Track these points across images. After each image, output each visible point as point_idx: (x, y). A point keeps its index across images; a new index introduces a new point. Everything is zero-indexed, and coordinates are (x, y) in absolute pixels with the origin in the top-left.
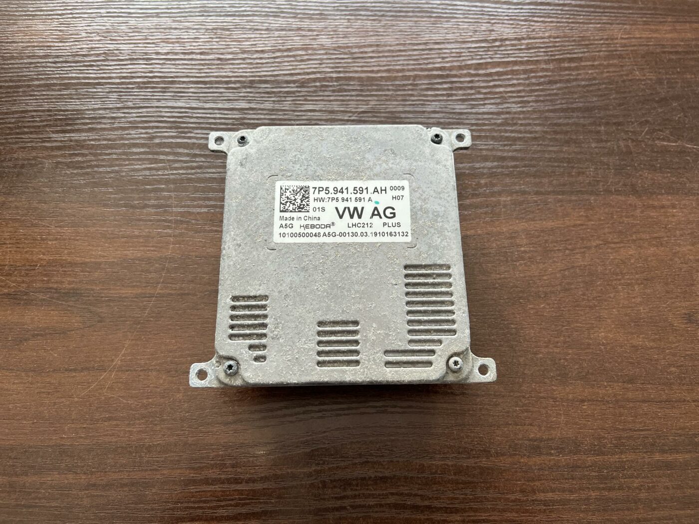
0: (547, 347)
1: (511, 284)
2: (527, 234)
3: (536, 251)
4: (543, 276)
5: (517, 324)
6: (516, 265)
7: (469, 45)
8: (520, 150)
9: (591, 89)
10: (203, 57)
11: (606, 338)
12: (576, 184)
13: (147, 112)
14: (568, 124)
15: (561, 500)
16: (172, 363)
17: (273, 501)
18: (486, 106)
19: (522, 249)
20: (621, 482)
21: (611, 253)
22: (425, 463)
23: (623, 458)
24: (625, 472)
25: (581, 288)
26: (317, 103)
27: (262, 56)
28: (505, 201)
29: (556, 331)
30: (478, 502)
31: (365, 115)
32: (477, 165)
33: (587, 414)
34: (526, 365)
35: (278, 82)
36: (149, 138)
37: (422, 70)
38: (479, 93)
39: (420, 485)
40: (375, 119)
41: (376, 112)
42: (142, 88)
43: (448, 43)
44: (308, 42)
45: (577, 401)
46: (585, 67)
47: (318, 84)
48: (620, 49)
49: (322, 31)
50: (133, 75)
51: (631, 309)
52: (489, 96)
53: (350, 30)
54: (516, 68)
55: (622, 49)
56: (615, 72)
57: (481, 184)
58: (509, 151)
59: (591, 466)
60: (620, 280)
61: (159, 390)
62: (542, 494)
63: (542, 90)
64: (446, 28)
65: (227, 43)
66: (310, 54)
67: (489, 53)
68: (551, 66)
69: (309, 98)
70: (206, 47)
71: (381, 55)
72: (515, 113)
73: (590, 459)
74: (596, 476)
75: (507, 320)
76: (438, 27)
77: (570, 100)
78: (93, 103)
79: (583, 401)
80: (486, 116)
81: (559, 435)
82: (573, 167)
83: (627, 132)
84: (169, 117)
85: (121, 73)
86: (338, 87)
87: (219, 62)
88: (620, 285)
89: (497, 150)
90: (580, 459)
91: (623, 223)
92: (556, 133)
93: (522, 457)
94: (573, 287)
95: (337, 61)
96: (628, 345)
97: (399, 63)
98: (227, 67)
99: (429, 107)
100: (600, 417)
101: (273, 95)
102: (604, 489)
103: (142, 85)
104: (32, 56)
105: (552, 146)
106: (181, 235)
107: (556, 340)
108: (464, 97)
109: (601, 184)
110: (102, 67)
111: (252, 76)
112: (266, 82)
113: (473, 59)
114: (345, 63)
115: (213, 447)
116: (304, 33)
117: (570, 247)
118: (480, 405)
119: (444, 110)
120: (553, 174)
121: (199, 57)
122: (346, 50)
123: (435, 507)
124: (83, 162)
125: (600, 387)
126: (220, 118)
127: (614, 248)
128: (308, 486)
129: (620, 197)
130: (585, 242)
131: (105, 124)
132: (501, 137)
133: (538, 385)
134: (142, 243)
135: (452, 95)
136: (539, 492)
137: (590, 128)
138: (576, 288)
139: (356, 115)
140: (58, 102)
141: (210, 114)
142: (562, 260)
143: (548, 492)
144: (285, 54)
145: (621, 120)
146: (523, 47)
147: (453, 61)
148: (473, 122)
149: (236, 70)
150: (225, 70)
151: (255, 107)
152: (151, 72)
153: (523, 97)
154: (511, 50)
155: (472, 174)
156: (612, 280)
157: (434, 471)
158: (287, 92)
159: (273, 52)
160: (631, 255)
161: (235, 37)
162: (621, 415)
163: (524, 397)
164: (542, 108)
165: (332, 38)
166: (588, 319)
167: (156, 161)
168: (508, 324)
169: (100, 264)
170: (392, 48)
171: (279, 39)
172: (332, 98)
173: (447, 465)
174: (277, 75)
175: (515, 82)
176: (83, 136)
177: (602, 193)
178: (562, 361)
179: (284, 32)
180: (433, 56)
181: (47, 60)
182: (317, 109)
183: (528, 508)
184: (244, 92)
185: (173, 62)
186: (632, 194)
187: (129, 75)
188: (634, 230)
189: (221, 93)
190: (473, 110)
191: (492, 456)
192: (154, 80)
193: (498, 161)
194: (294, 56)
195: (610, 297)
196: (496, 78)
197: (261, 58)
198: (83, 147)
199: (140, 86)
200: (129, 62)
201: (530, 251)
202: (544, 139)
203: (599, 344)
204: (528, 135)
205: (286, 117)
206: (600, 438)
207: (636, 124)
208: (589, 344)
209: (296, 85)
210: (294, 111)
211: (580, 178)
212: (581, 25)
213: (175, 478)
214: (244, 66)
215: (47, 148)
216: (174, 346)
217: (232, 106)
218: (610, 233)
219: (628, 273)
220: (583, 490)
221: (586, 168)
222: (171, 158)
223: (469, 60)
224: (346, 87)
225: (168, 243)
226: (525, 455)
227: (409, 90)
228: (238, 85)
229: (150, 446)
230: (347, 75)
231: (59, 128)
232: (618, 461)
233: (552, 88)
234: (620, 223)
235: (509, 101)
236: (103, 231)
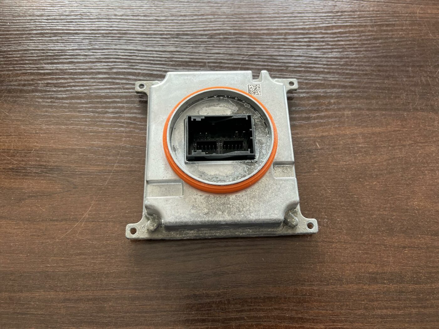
0: (379, 210)
1: (354, 169)
2: (363, 136)
3: (369, 147)
4: (374, 163)
5: (358, 195)
6: (356, 156)
7: (321, 15)
8: (356, 82)
9: (402, 44)
10: (145, 18)
11: (418, 205)
12: (394, 104)
13: (108, 52)
14: (387, 66)
15: (392, 315)
16: (123, 217)
17: (193, 313)
18: (333, 53)
19: (360, 145)
20: (432, 302)
21: (420, 149)
22: (298, 288)
23: (433, 286)
24: (435, 296)
25: (400, 172)
26: (221, 48)
27: (184, 18)
28: (347, 114)
29: (385, 200)
30: (335, 316)
31: (253, 57)
32: (328, 91)
33: (408, 256)
34: (365, 222)
35: (195, 35)
36: (109, 68)
37: (290, 29)
38: (328, 45)
39: (295, 303)
40: (259, 59)
41: (261, 55)
42: (105, 37)
43: (307, 13)
44: (215, 10)
45: (401, 247)
46: (397, 30)
47: (221, 37)
48: (418, 19)
49: (224, 4)
50: (99, 28)
51: (434, 186)
52: (335, 47)
53: (242, 3)
54: (351, 29)
55: (420, 20)
56: (417, 34)
57: (331, 102)
58: (349, 82)
59: (412, 292)
60: (426, 167)
61: (114, 235)
62: (379, 311)
63: (369, 44)
64: (306, 4)
65: (162, 10)
66: (216, 18)
67: (334, 20)
68: (375, 29)
69: (215, 45)
70: (147, 12)
71: (262, 19)
72: (352, 58)
73: (411, 287)
74: (415, 298)
75: (352, 192)
76: (300, 3)
77: (388, 50)
78: (72, 45)
79: (404, 247)
80: (333, 60)
81: (389, 270)
82: (392, 94)
83: (426, 72)
84: (123, 56)
85: (91, 27)
86: (235, 39)
87: (156, 21)
88: (426, 171)
89: (341, 81)
90: (404, 287)
91: (426, 130)
92: (379, 71)
93: (364, 285)
94: (394, 171)
95: (234, 23)
96: (433, 210)
97: (275, 25)
98: (162, 24)
99: (296, 53)
100: (417, 258)
101: (192, 43)
102: (421, 307)
103: (105, 35)
104: (32, 15)
105: (378, 79)
106: (130, 132)
107: (385, 206)
108: (318, 47)
109: (411, 104)
110: (78, 23)
111: (178, 31)
112: (187, 35)
113: (323, 23)
114: (240, 24)
115: (152, 275)
116: (212, 5)
117: (392, 145)
118: (335, 249)
119: (305, 55)
120: (378, 97)
121: (143, 18)
122: (240, 16)
123: (306, 319)
124: (65, 83)
125: (416, 238)
126: (157, 57)
127: (421, 146)
128: (217, 303)
129: (423, 113)
130: (402, 142)
131: (80, 59)
132: (344, 73)
133: (373, 236)
134: (104, 136)
135: (310, 46)
136: (377, 310)
137: (402, 68)
138: (397, 172)
139: (247, 56)
140: (49, 44)
141: (150, 54)
142: (387, 153)
143: (383, 309)
144: (200, 17)
145: (422, 64)
146: (356, 17)
147: (310, 25)
148: (325, 63)
149: (167, 27)
150: (160, 27)
151: (180, 50)
152: (111, 27)
153: (357, 48)
154: (348, 18)
155: (325, 96)
156: (421, 167)
157: (304, 293)
158: (201, 42)
159: (192, 16)
160: (433, 151)
161: (166, 6)
162: (430, 257)
163: (364, 244)
164: (370, 55)
165: (231, 8)
166: (406, 192)
167: (114, 83)
168: (352, 195)
169: (75, 149)
170: (270, 16)
171: (195, 8)
172: (231, 46)
173: (314, 290)
174: (195, 31)
175: (351, 38)
176: (66, 66)
177: (412, 110)
178: (389, 220)
179: (199, 4)
180: (297, 21)
181: (42, 18)
182: (221, 52)
183: (370, 320)
184: (173, 41)
185: (126, 21)
186: (431, 111)
187: (97, 28)
188: (434, 134)
189: (158, 41)
190: (324, 55)
191: (344, 284)
192: (113, 32)
193: (342, 88)
194: (206, 19)
195: (420, 178)
196: (339, 35)
197: (184, 20)
198: (65, 74)
199: (104, 36)
200: (97, 20)
201: (365, 147)
202: (371, 75)
203: (414, 209)
204: (361, 72)
205: (200, 57)
206: (417, 273)
207: (431, 67)
208: (407, 209)
209: (207, 37)
210: (206, 53)
211: (397, 100)
212: (393, 4)
213: (125, 295)
214: (173, 24)
215: (41, 74)
216: (125, 205)
217: (164, 50)
218: (418, 136)
219: (431, 163)
220: (407, 308)
221: (401, 94)
222: (124, 81)
223: (321, 24)
224: (240, 39)
225: (122, 137)
226: (366, 284)
227: (282, 42)
228: (169, 36)
229: (108, 273)
230: (241, 31)
231: (49, 61)
232: (430, 288)
233: (376, 42)
234: (424, 130)
235: (349, 50)
236: (78, 128)
